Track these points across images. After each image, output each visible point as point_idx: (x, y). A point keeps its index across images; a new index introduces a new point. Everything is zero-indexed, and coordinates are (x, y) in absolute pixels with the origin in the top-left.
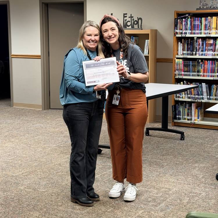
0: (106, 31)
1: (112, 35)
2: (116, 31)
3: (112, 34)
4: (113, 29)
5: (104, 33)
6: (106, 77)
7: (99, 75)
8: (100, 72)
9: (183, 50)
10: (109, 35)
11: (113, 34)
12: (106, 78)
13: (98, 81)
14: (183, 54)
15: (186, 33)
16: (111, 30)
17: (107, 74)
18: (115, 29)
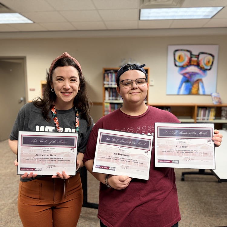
0: (60, 80)
1: (69, 89)
2: (77, 84)
3: (70, 87)
4: (72, 79)
5: (57, 82)
6: (54, 164)
7: (43, 160)
8: (47, 154)
9: (110, 96)
10: (64, 87)
11: (72, 87)
12: (54, 166)
13: (39, 169)
14: (109, 100)
15: (111, 84)
16: (69, 79)
17: (57, 160)
18: (77, 80)
